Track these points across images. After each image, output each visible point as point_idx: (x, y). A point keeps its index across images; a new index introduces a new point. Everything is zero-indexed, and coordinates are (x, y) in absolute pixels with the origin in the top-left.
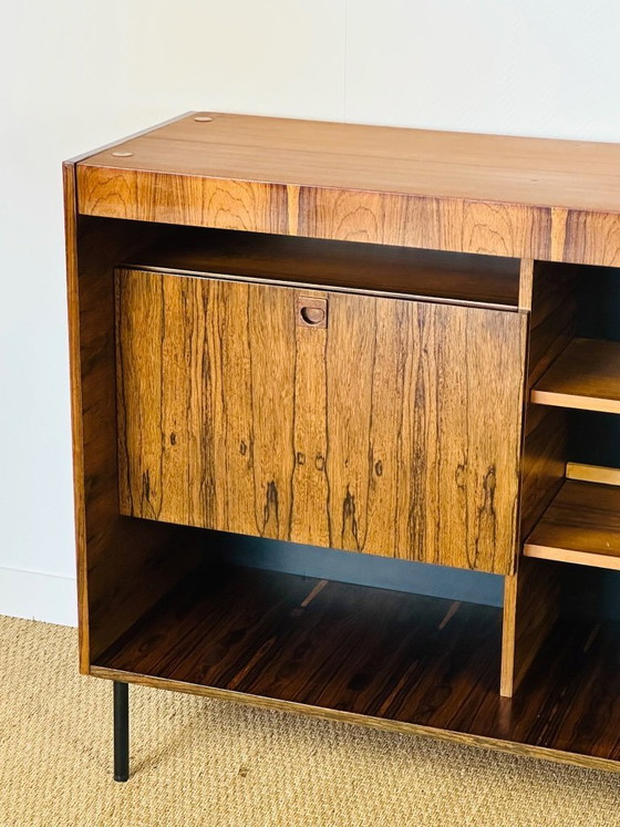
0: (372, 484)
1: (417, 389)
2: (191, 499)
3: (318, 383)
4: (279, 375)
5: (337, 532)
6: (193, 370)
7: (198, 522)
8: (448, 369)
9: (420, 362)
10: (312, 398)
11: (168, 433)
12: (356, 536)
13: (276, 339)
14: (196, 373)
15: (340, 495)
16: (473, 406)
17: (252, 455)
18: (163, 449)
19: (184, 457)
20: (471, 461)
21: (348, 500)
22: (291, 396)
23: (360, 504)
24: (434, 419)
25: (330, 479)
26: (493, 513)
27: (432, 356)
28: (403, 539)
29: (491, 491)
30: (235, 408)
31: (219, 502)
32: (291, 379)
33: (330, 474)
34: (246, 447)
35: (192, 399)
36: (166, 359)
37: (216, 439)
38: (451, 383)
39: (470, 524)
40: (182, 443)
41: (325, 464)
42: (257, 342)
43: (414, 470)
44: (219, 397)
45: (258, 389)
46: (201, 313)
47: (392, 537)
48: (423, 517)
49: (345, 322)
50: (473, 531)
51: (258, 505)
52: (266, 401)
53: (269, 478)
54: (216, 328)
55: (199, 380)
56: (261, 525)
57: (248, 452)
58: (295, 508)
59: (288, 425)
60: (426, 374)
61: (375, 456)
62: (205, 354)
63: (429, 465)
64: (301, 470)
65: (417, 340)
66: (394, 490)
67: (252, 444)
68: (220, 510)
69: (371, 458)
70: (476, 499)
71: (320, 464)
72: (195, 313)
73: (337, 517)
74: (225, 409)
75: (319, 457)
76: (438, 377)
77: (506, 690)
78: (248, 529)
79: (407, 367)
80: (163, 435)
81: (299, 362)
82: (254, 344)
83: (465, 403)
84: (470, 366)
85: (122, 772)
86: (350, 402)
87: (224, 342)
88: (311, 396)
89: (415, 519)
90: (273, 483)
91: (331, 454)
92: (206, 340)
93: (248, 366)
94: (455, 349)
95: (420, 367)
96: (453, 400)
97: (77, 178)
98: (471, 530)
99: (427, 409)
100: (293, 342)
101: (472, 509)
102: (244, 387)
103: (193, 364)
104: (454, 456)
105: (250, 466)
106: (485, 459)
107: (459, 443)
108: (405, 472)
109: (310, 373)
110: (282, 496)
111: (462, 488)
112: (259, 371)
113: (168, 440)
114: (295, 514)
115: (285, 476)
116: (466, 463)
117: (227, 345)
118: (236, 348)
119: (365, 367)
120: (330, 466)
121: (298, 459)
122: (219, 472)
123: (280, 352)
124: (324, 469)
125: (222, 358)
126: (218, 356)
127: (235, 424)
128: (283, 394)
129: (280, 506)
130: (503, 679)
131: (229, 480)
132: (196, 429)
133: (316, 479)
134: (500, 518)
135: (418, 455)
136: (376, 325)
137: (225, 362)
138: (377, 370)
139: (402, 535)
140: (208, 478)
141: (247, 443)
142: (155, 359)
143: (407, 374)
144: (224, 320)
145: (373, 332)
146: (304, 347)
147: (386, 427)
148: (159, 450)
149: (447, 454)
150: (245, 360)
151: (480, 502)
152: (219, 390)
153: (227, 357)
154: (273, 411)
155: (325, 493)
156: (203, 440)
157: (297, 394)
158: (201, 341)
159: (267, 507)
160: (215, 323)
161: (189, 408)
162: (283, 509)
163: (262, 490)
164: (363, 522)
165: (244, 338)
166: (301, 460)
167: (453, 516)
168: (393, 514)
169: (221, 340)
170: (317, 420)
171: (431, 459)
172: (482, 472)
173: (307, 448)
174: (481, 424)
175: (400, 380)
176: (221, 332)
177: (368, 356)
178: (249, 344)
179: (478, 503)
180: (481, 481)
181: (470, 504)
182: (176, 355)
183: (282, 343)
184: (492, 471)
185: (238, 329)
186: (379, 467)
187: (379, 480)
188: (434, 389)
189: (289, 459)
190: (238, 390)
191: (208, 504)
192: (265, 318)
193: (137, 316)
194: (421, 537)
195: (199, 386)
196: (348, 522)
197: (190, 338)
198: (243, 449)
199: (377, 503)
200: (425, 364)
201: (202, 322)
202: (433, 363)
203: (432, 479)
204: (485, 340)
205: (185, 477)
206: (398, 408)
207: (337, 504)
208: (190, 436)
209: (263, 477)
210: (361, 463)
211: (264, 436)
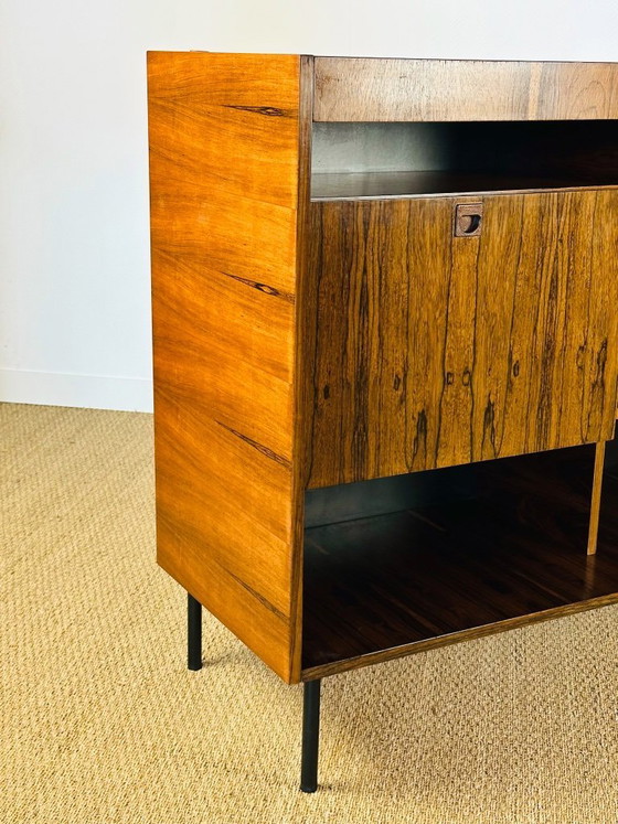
0: (510, 386)
1: (552, 281)
2: (342, 454)
3: (469, 296)
4: (434, 295)
5: (478, 445)
6: (350, 308)
7: (349, 477)
8: (577, 255)
9: (557, 253)
10: (464, 312)
11: (322, 386)
12: (493, 443)
13: (434, 256)
14: (353, 311)
15: (482, 404)
16: (594, 289)
17: (405, 389)
18: (316, 406)
20: (589, 340)
21: (489, 409)
22: (444, 315)
23: (498, 409)
24: (563, 307)
25: (475, 392)
26: (603, 385)
27: (565, 245)
28: (532, 434)
29: (603, 365)
30: (391, 339)
31: (371, 448)
32: (445, 297)
33: (475, 387)
34: (399, 380)
35: (349, 342)
36: (323, 301)
37: (371, 379)
38: (579, 268)
39: (586, 401)
40: (336, 394)
41: (471, 378)
42: (415, 263)
43: (545, 363)
44: (376, 333)
45: (414, 315)
46: (361, 241)
47: (523, 434)
48: (549, 405)
49: (496, 226)
50: (587, 406)
51: (408, 440)
52: (422, 325)
53: (419, 408)
54: (376, 256)
55: (356, 318)
56: (410, 459)
57: (401, 386)
58: (442, 432)
59: (440, 347)
60: (560, 263)
61: (514, 357)
62: (365, 286)
63: (557, 354)
64: (451, 390)
65: (555, 232)
66: (527, 387)
67: (405, 375)
68: (372, 457)
69: (510, 360)
70: (590, 376)
71: (466, 380)
72: (355, 242)
73: (479, 429)
74: (381, 344)
75: (466, 372)
76: (569, 265)
77: (591, 550)
79: (546, 260)
80: (316, 390)
81: (454, 276)
82: (412, 267)
83: (589, 286)
84: (595, 249)
85: (309, 783)
86: (496, 308)
87: (383, 269)
88: (462, 310)
89: (542, 410)
90: (423, 411)
91: (476, 367)
92: (365, 271)
93: (405, 292)
95: (556, 258)
96: (580, 284)
98: (585, 406)
99: (559, 298)
100: (449, 256)
101: (588, 385)
102: (400, 315)
103: (351, 300)
104: (577, 339)
105: (403, 400)
106: (601, 335)
107: (581, 326)
108: (537, 368)
109: (463, 285)
110: (431, 424)
111: (581, 368)
112: (416, 293)
113: (321, 395)
114: (442, 438)
115: (435, 402)
116: (586, 343)
117: (386, 272)
118: (396, 273)
119: (511, 269)
120: (476, 378)
121: (447, 382)
122: (373, 413)
123: (437, 270)
124: (470, 383)
125: (380, 288)
126: (377, 287)
127: (390, 359)
128: (438, 313)
129: (429, 434)
130: (590, 539)
131: (382, 421)
132: (351, 373)
133: (462, 396)
134: (608, 389)
135: (549, 346)
136: (523, 223)
137: (383, 293)
138: (521, 269)
139: (531, 429)
140: (361, 426)
141: (401, 376)
143: (545, 268)
144: (384, 244)
145: (519, 231)
146: (458, 259)
147: (525, 324)
148: (311, 408)
149: (571, 339)
150: (404, 286)
151: (593, 378)
152: (376, 325)
153: (386, 286)
154: (428, 335)
155: (470, 407)
156: (358, 384)
157: (450, 311)
158: (360, 274)
159: (416, 439)
160: (376, 250)
161: (345, 352)
162: (431, 436)
163: (412, 422)
164: (500, 428)
165: (404, 262)
166: (450, 379)
167: (572, 399)
168: (525, 412)
169: (380, 268)
170: (465, 334)
171: (559, 346)
172: (597, 349)
173: (456, 366)
174: (599, 304)
175: (539, 276)
176: (381, 260)
177: (513, 256)
178: (408, 267)
179: (592, 380)
180: (596, 356)
181: (586, 382)
182: (333, 296)
183: (439, 259)
184: (605, 345)
185: (397, 251)
186: (517, 367)
187: (516, 381)
188: (565, 279)
189: (440, 381)
190: (394, 318)
191: (360, 453)
192: (424, 235)
194: (546, 426)
195: (356, 324)
196: (488, 430)
197: (349, 272)
198: (397, 382)
199: (513, 405)
200: (560, 254)
201: (362, 251)
202: (566, 252)
203: (559, 365)
204: (607, 221)
205: (338, 431)
206: (536, 304)
207: (480, 416)
208: (345, 383)
209: (414, 408)
210: (502, 366)
211: (417, 364)
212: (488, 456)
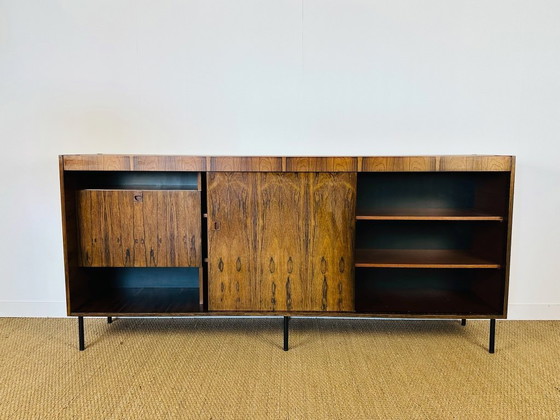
0: (159, 246)
1: (171, 216)
2: (102, 258)
3: (141, 218)
4: (128, 217)
5: (148, 262)
6: (101, 218)
7: (104, 265)
8: (179, 209)
10: (140, 222)
11: (94, 239)
12: (154, 262)
13: (127, 206)
14: (102, 220)
15: (149, 250)
17: (121, 242)
19: (100, 245)
21: (152, 251)
22: (133, 223)
23: (155, 252)
24: (176, 224)
25: (146, 246)
26: (195, 249)
27: (174, 206)
28: (169, 261)
29: (193, 242)
30: (115, 228)
31: (111, 258)
32: (132, 218)
33: (146, 244)
34: (119, 240)
35: (101, 227)
36: (93, 216)
37: (110, 238)
38: (180, 213)
39: (188, 253)
40: (99, 241)
42: (122, 208)
43: (171, 240)
44: (110, 226)
45: (122, 222)
46: (103, 201)
47: (165, 261)
48: (174, 253)
49: (148, 199)
50: (189, 255)
51: (123, 257)
52: (125, 225)
56: (125, 263)
59: (132, 232)
60: (173, 211)
62: (105, 213)
63: (175, 238)
64: (137, 244)
65: (170, 202)
66: (165, 247)
67: (121, 239)
68: (112, 261)
69: (158, 238)
70: (189, 246)
71: (142, 242)
72: (101, 202)
73: (149, 257)
74: (112, 229)
75: (142, 240)
76: (176, 212)
78: (121, 265)
79: (167, 210)
80: (92, 240)
81: (135, 212)
83: (185, 219)
84: (186, 208)
85: (82, 347)
86: (151, 222)
87: (111, 209)
89: (172, 254)
90: (128, 249)
91: (146, 239)
92: (105, 209)
94: (182, 203)
95: (171, 210)
96: (181, 218)
97: (63, 161)
99: (174, 221)
100: (133, 207)
101: (188, 249)
102: (118, 222)
103: (101, 216)
104: (183, 234)
105: (121, 245)
106: (191, 234)
107: (183, 230)
108: (168, 241)
109: (138, 215)
110: (131, 253)
111: (185, 243)
112: (122, 216)
113: (94, 241)
114: (135, 258)
115: (132, 247)
116: (186, 236)
118: (115, 210)
119: (155, 212)
120: (146, 242)
121: (136, 241)
122: (111, 248)
123: (129, 210)
124: (144, 243)
126: (110, 213)
127: (115, 234)
128: (130, 222)
130: (200, 299)
131: (114, 250)
132: (103, 236)
133: (141, 247)
134: (197, 250)
135: (172, 235)
136: (157, 199)
137: (112, 215)
138: (158, 212)
139: (168, 259)
140: (107, 251)
142: (89, 216)
143: (167, 212)
144: (111, 202)
145: (157, 201)
146: (136, 208)
147: (162, 228)
148: (91, 244)
149: (180, 234)
150: (118, 214)
151: (191, 247)
152: (110, 224)
153: (112, 213)
154: (127, 228)
155: (144, 250)
156: (105, 239)
159: (126, 257)
160: (108, 204)
161: (100, 230)
162: (131, 257)
163: (125, 252)
164: (156, 258)
165: (117, 207)
167: (183, 252)
168: (165, 254)
170: (141, 229)
171: (176, 235)
172: (191, 238)
173: (138, 238)
175: (165, 214)
176: (110, 206)
177: (155, 208)
178: (119, 209)
180: (190, 240)
182: (96, 214)
183: (129, 207)
184: (194, 237)
185: (115, 205)
186: (160, 240)
187: (161, 244)
188: (175, 216)
189: (133, 243)
190: (116, 222)
191: (108, 259)
192: (124, 200)
193: (83, 204)
194: (174, 259)
195: (104, 223)
196: (152, 258)
197: (100, 209)
199: (160, 252)
200: (172, 208)
201: (104, 204)
202: (175, 208)
203: (176, 241)
205: (100, 252)
206: (165, 222)
207: (148, 253)
208: (101, 238)
209: (125, 248)
210: (155, 240)
211: (125, 235)
212: (153, 265)
